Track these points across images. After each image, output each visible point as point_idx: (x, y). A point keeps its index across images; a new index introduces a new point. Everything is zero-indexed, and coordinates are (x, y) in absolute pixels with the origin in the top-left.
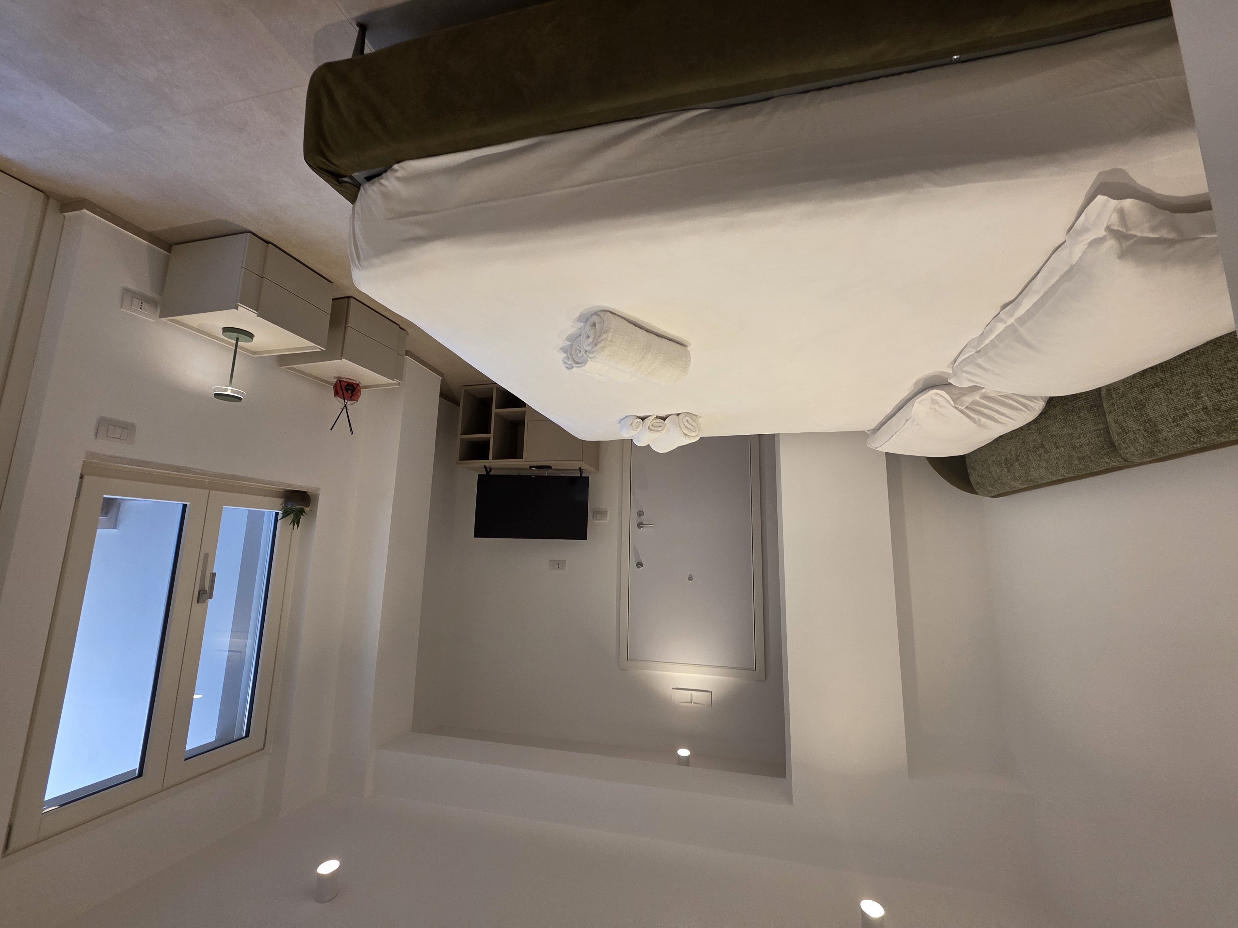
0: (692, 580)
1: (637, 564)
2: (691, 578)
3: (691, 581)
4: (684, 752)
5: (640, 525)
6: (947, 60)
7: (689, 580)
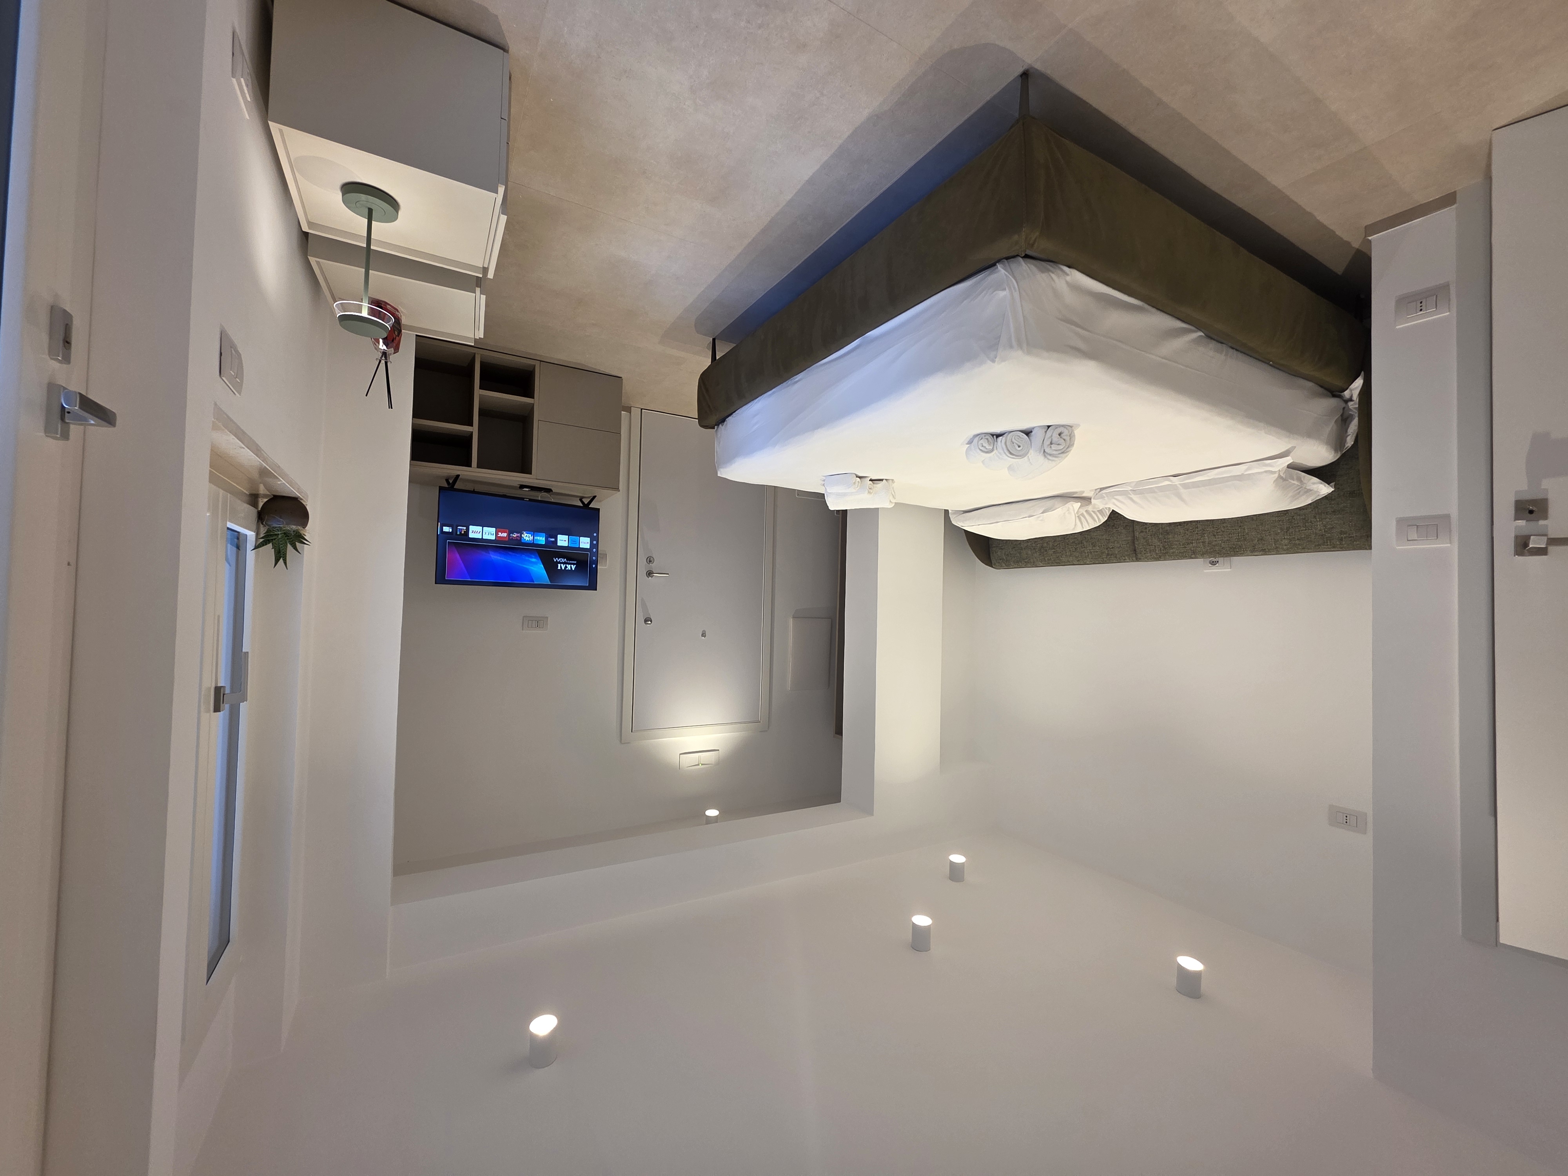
0: (705, 637)
1: (646, 621)
2: (704, 635)
3: (703, 638)
4: (712, 813)
5: (650, 574)
6: (1268, 362)
7: (702, 636)
